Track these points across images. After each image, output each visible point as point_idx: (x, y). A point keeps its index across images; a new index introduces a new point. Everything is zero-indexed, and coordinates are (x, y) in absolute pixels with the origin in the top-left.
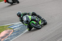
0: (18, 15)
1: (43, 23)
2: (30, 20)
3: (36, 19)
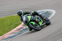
0: (18, 14)
1: (45, 23)
2: (29, 20)
3: (37, 20)
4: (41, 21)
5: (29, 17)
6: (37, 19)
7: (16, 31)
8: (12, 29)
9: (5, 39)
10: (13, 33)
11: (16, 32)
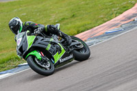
4: (60, 50)
5: (30, 40)
6: (50, 45)
7: (123, 21)
8: (114, 15)
9: (97, 38)
10: (116, 25)
11: (123, 23)
